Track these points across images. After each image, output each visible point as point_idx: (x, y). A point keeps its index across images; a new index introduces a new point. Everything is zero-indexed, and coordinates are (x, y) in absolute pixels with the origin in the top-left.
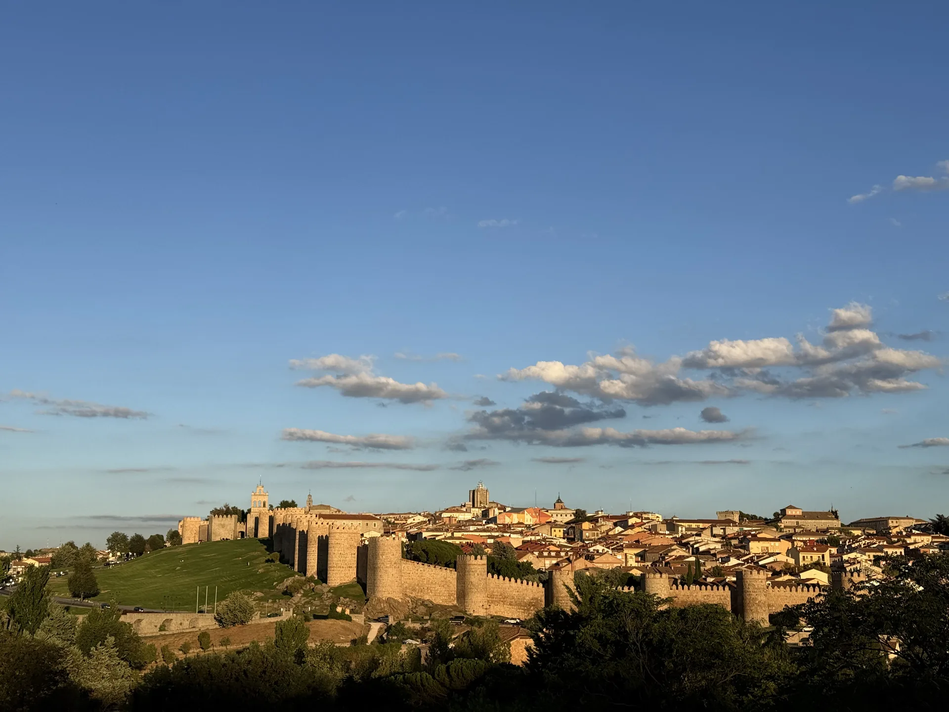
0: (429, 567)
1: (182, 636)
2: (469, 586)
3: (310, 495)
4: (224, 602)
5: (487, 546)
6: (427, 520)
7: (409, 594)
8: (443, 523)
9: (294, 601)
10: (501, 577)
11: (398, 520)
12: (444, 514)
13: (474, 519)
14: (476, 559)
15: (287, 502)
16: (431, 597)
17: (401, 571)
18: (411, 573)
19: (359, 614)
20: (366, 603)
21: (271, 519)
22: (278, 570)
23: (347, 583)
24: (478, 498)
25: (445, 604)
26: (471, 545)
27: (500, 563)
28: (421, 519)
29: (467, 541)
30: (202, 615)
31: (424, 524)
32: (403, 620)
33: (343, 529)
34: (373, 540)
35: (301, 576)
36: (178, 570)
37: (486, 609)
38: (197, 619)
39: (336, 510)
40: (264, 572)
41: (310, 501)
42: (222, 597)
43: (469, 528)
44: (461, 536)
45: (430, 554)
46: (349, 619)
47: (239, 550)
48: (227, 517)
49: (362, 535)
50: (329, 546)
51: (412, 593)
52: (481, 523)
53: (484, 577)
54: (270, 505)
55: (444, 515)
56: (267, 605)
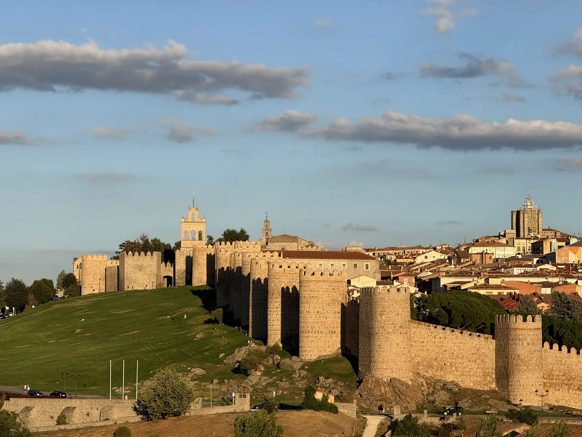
0: (452, 333)
1: (91, 432)
2: (515, 361)
3: (267, 221)
4: (148, 383)
5: (541, 298)
6: (446, 258)
7: (422, 373)
8: (471, 263)
9: (252, 382)
10: (564, 348)
11: (401, 257)
12: (473, 248)
13: (520, 256)
14: (525, 320)
15: (234, 232)
16: (457, 378)
17: (410, 339)
18: (426, 341)
19: (348, 402)
20: (358, 386)
21: (211, 260)
22: (224, 335)
23: (328, 355)
24: (526, 222)
25: (479, 388)
26: (516, 298)
27: (561, 326)
28: (438, 256)
29: (509, 291)
30: (118, 402)
31: (442, 263)
32: (416, 412)
33: (322, 274)
34: (367, 292)
35: (260, 345)
36: (78, 334)
37: (542, 396)
38: (111, 407)
39: (307, 244)
40: (204, 338)
41: (267, 230)
42: (145, 375)
43: (513, 271)
44: (499, 283)
45: (454, 313)
46: (333, 409)
47: (165, 304)
48: (146, 255)
49: (349, 282)
50: (301, 300)
51: (427, 372)
52: (530, 263)
53: (537, 348)
54: (208, 237)
55: (473, 250)
56: (211, 387)
